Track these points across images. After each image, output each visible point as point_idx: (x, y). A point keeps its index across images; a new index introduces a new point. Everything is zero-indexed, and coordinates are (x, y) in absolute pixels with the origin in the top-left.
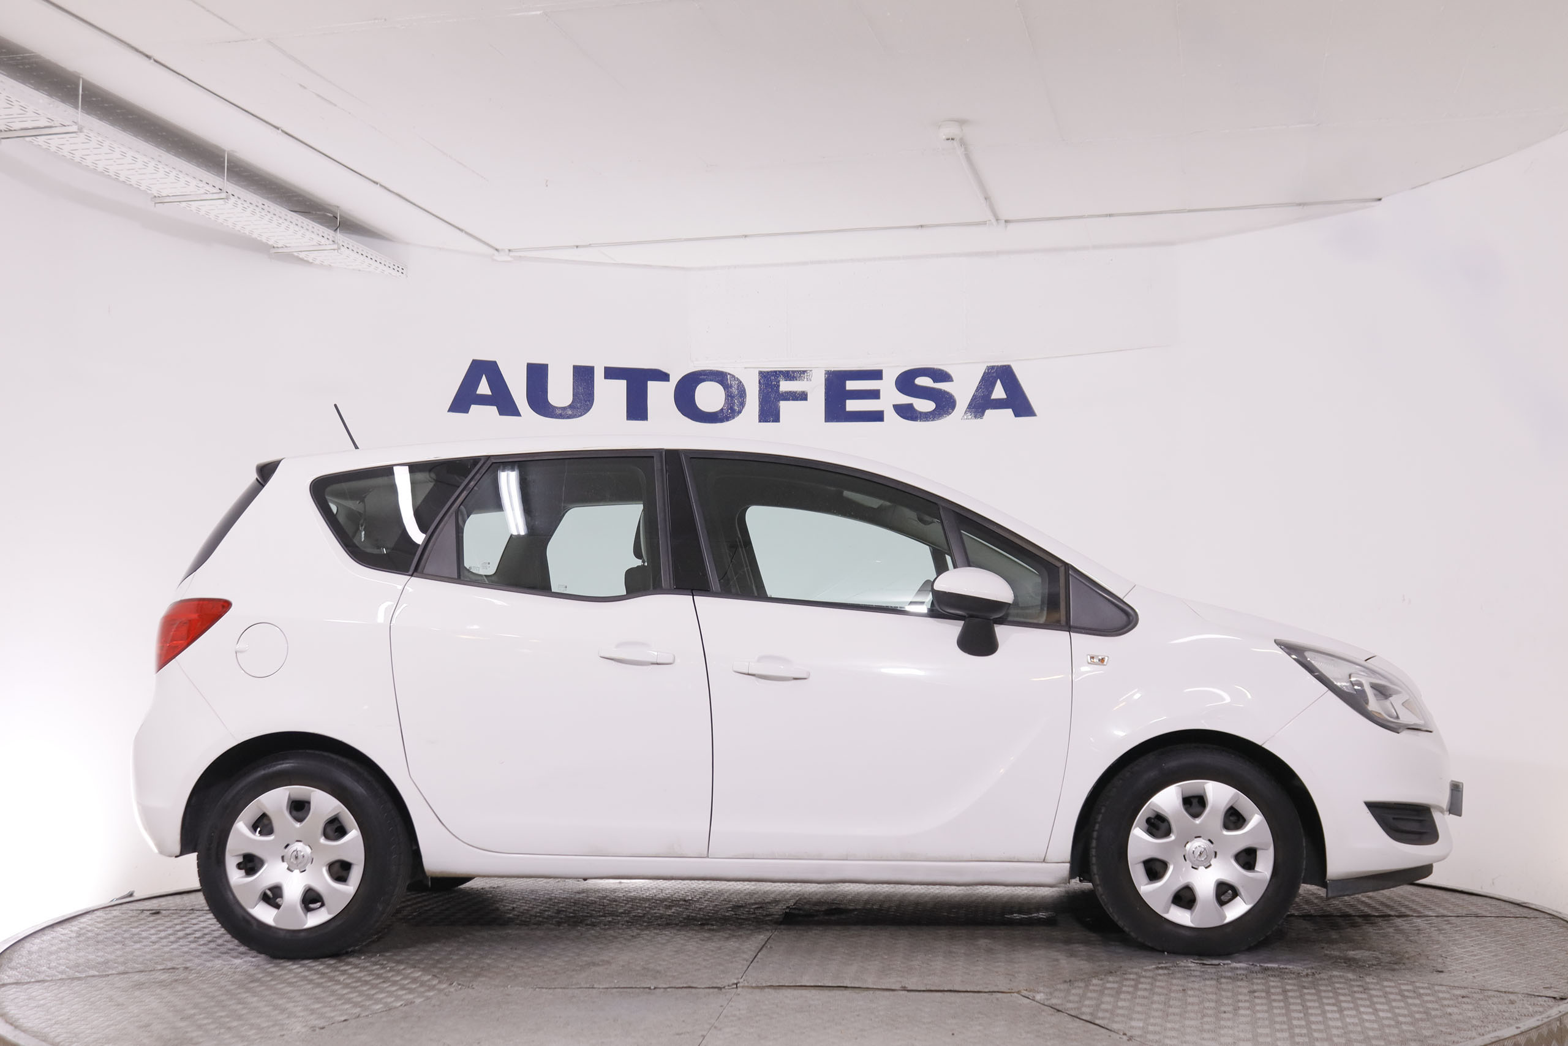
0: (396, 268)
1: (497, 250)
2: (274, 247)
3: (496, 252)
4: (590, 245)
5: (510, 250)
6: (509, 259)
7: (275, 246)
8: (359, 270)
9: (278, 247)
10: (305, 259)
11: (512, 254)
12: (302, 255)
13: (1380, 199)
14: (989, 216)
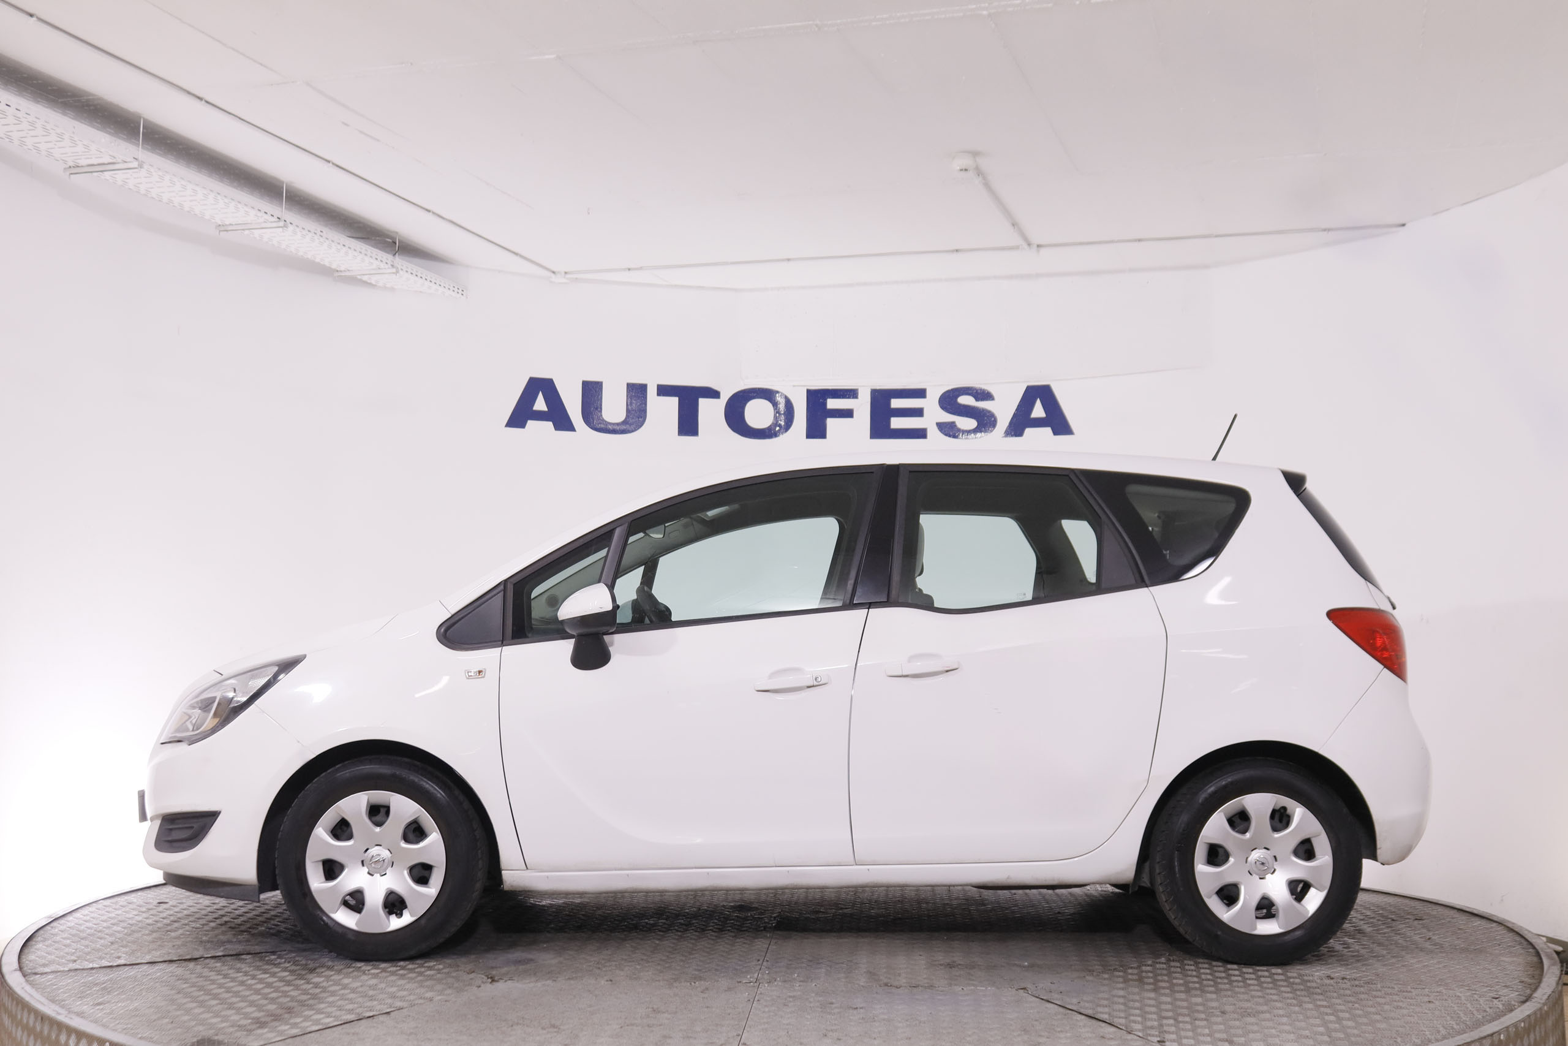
0: (456, 290)
1: (554, 272)
2: (337, 271)
3: (552, 275)
4: (641, 268)
5: (566, 273)
6: (564, 280)
7: (338, 269)
8: (421, 292)
9: (341, 271)
10: (369, 281)
11: (568, 276)
12: (365, 278)
13: (1404, 225)
14: (1019, 241)
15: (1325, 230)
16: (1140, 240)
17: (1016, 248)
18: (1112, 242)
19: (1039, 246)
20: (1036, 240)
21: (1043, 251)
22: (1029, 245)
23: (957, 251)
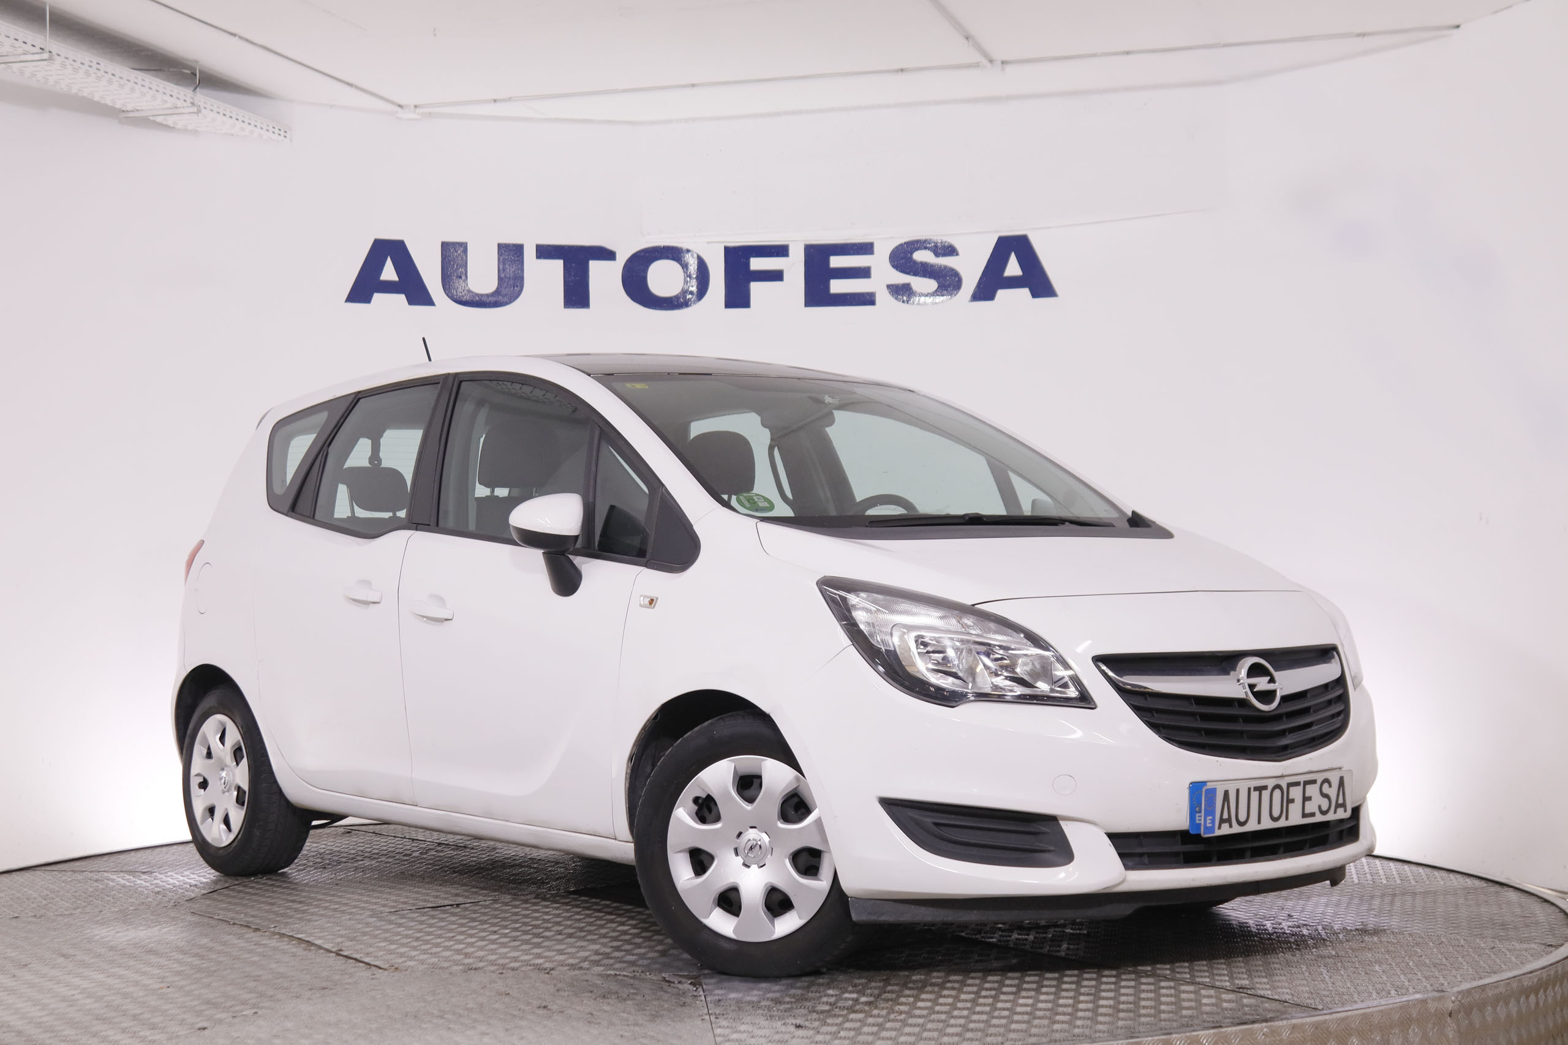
0: (276, 131)
1: (400, 106)
2: (123, 111)
3: (399, 109)
4: (510, 99)
5: (416, 106)
7: (124, 109)
8: (232, 135)
9: (128, 111)
10: (164, 123)
11: (419, 110)
12: (159, 119)
13: (1458, 27)
16: (1129, 53)
17: (975, 65)
19: (1003, 63)
20: (999, 56)
21: (1008, 69)
22: (991, 61)
23: (902, 70)
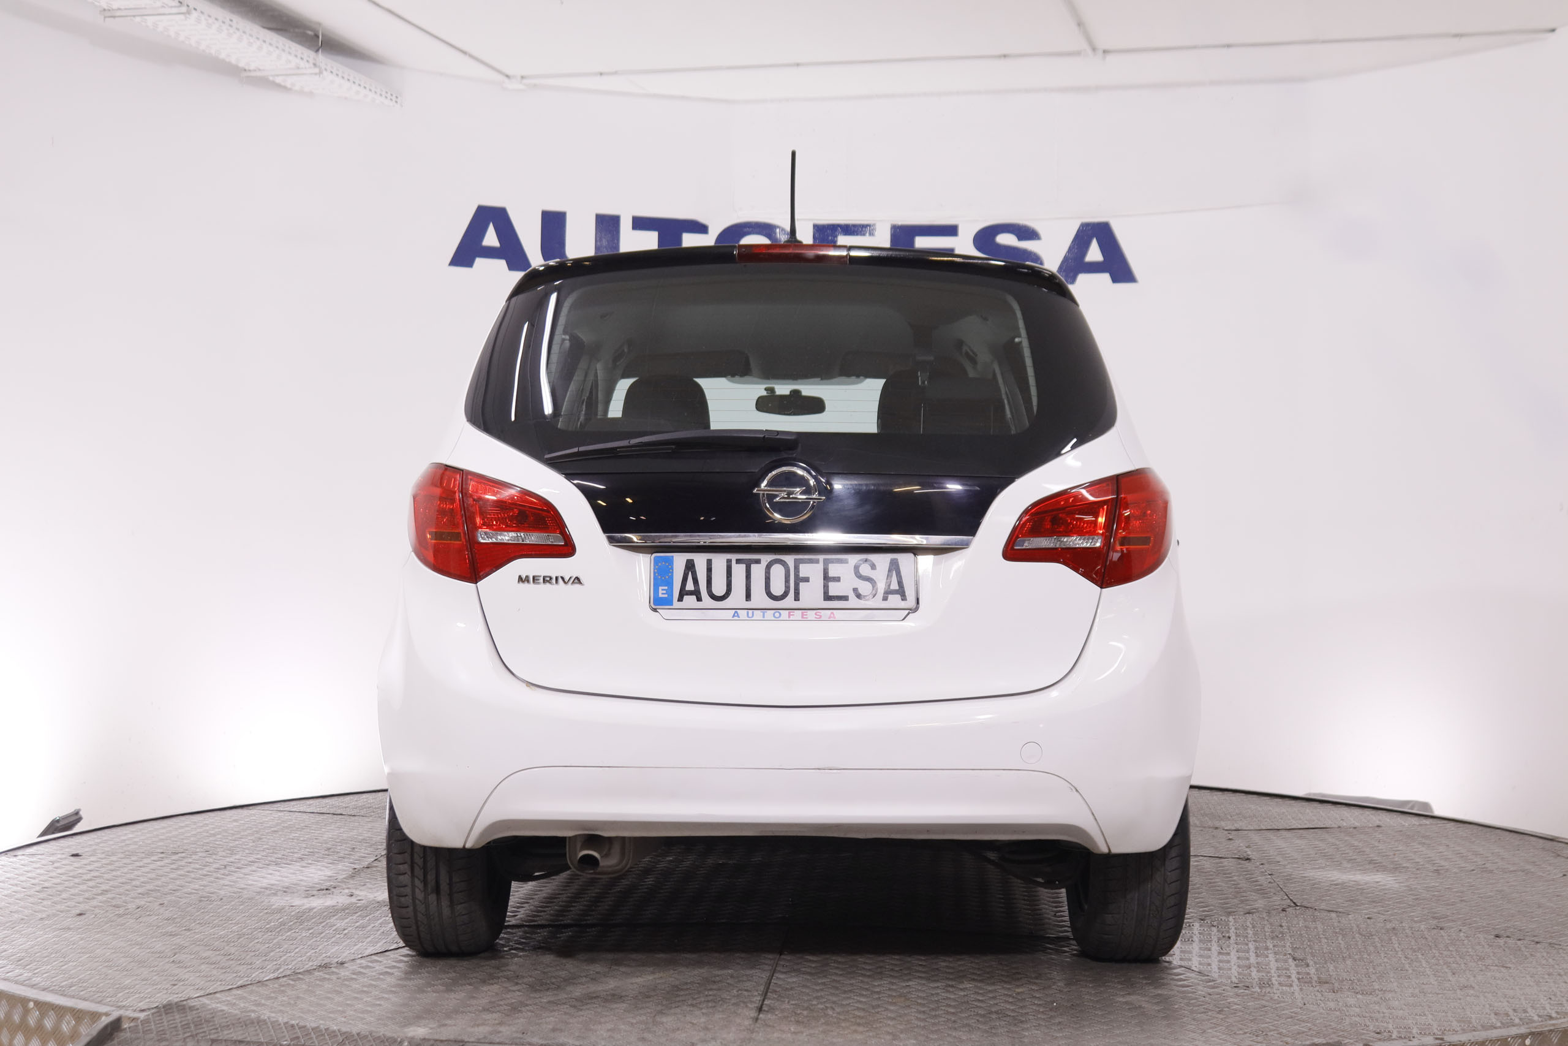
0: (389, 95)
1: (507, 76)
2: (245, 70)
3: (506, 80)
4: (616, 73)
5: (522, 77)
6: (521, 87)
7: (247, 68)
8: (346, 98)
9: (250, 71)
10: (283, 84)
11: (525, 81)
12: (278, 80)
13: (1553, 30)
14: (1084, 45)
15: (1456, 36)
16: (1229, 46)
17: (1078, 53)
18: (1195, 47)
19: (1105, 52)
20: (1102, 43)
21: (1110, 58)
22: (1094, 49)
23: (1005, 56)
